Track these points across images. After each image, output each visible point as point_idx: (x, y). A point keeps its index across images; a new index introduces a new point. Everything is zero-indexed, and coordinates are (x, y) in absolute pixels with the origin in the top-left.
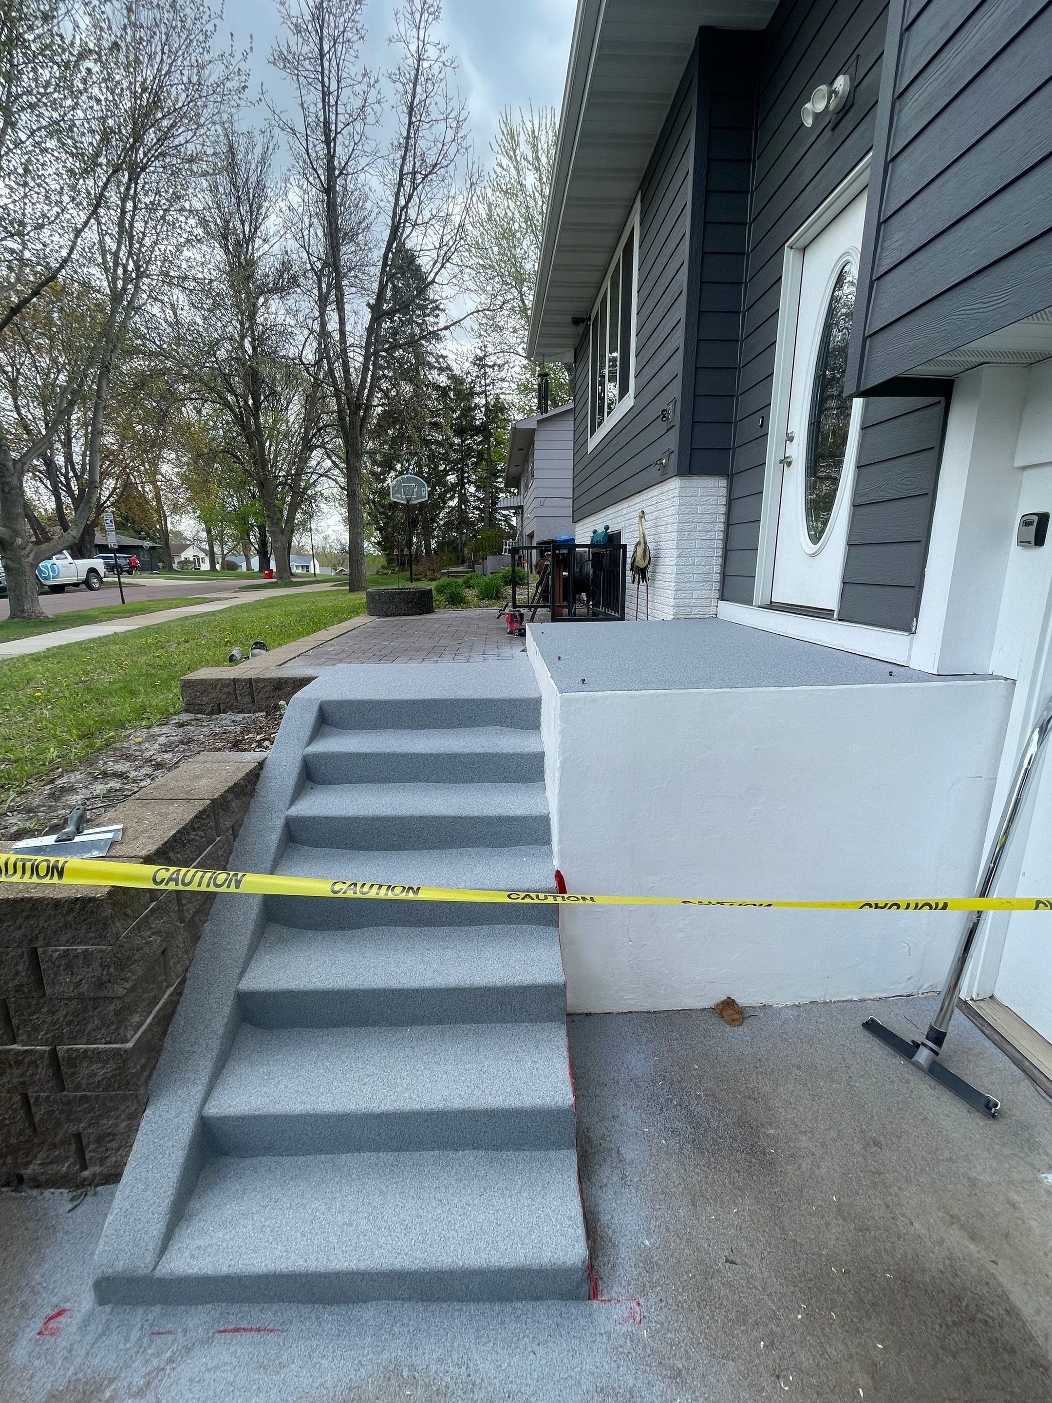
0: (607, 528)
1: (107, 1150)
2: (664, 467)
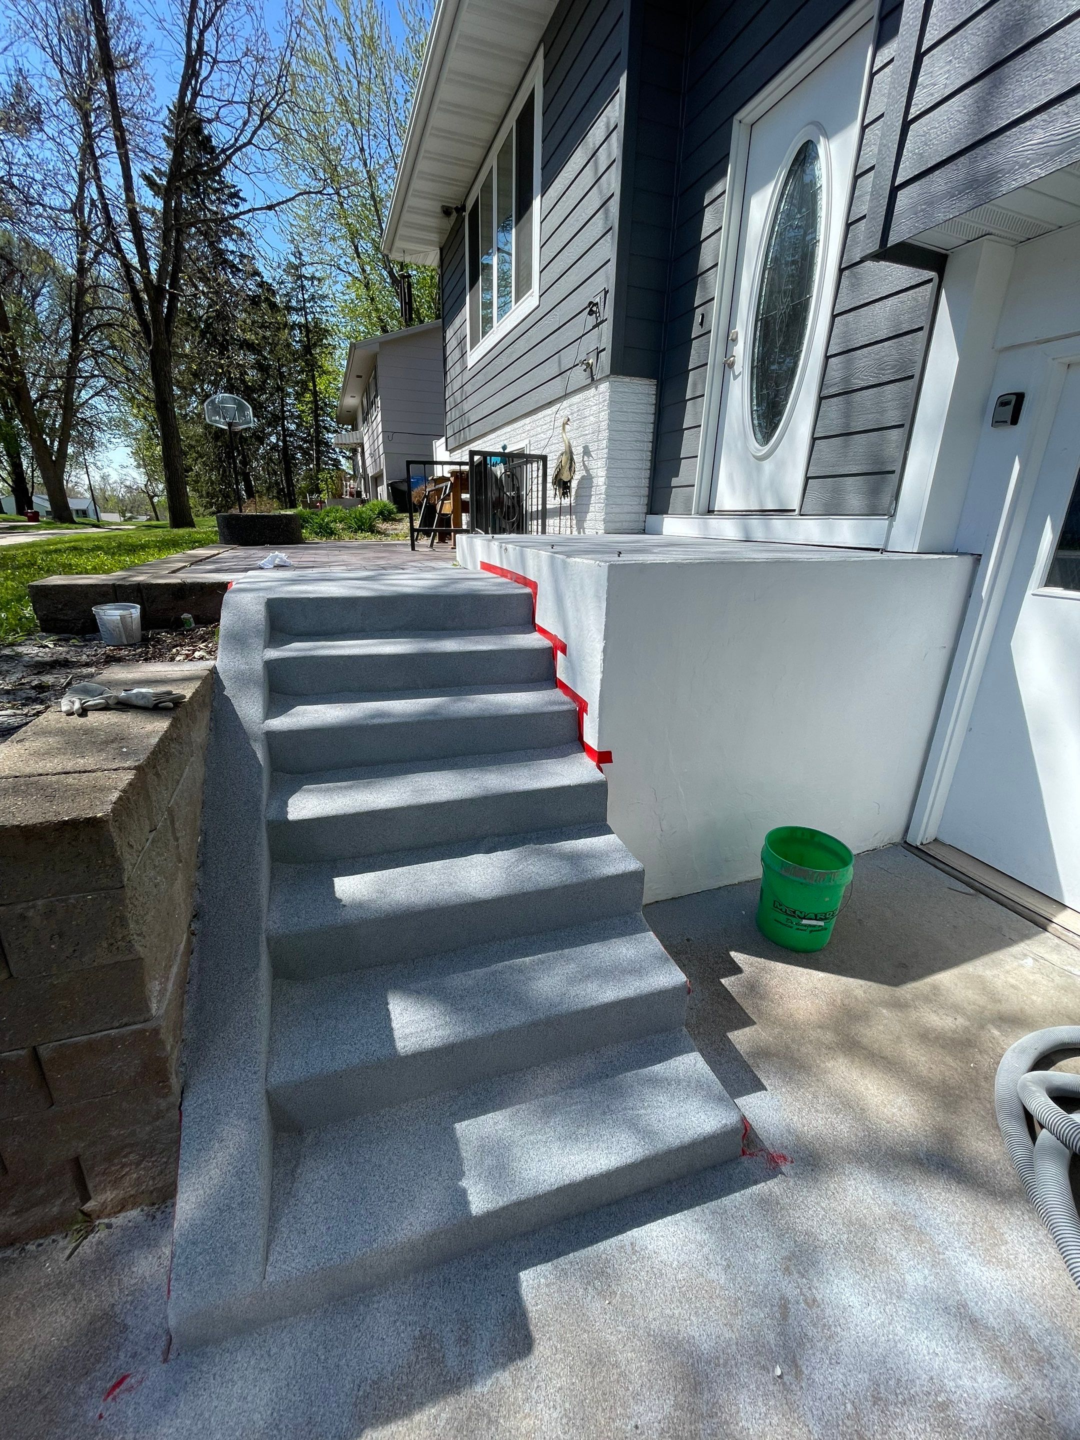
0: (504, 448)
1: (124, 1166)
2: (591, 368)
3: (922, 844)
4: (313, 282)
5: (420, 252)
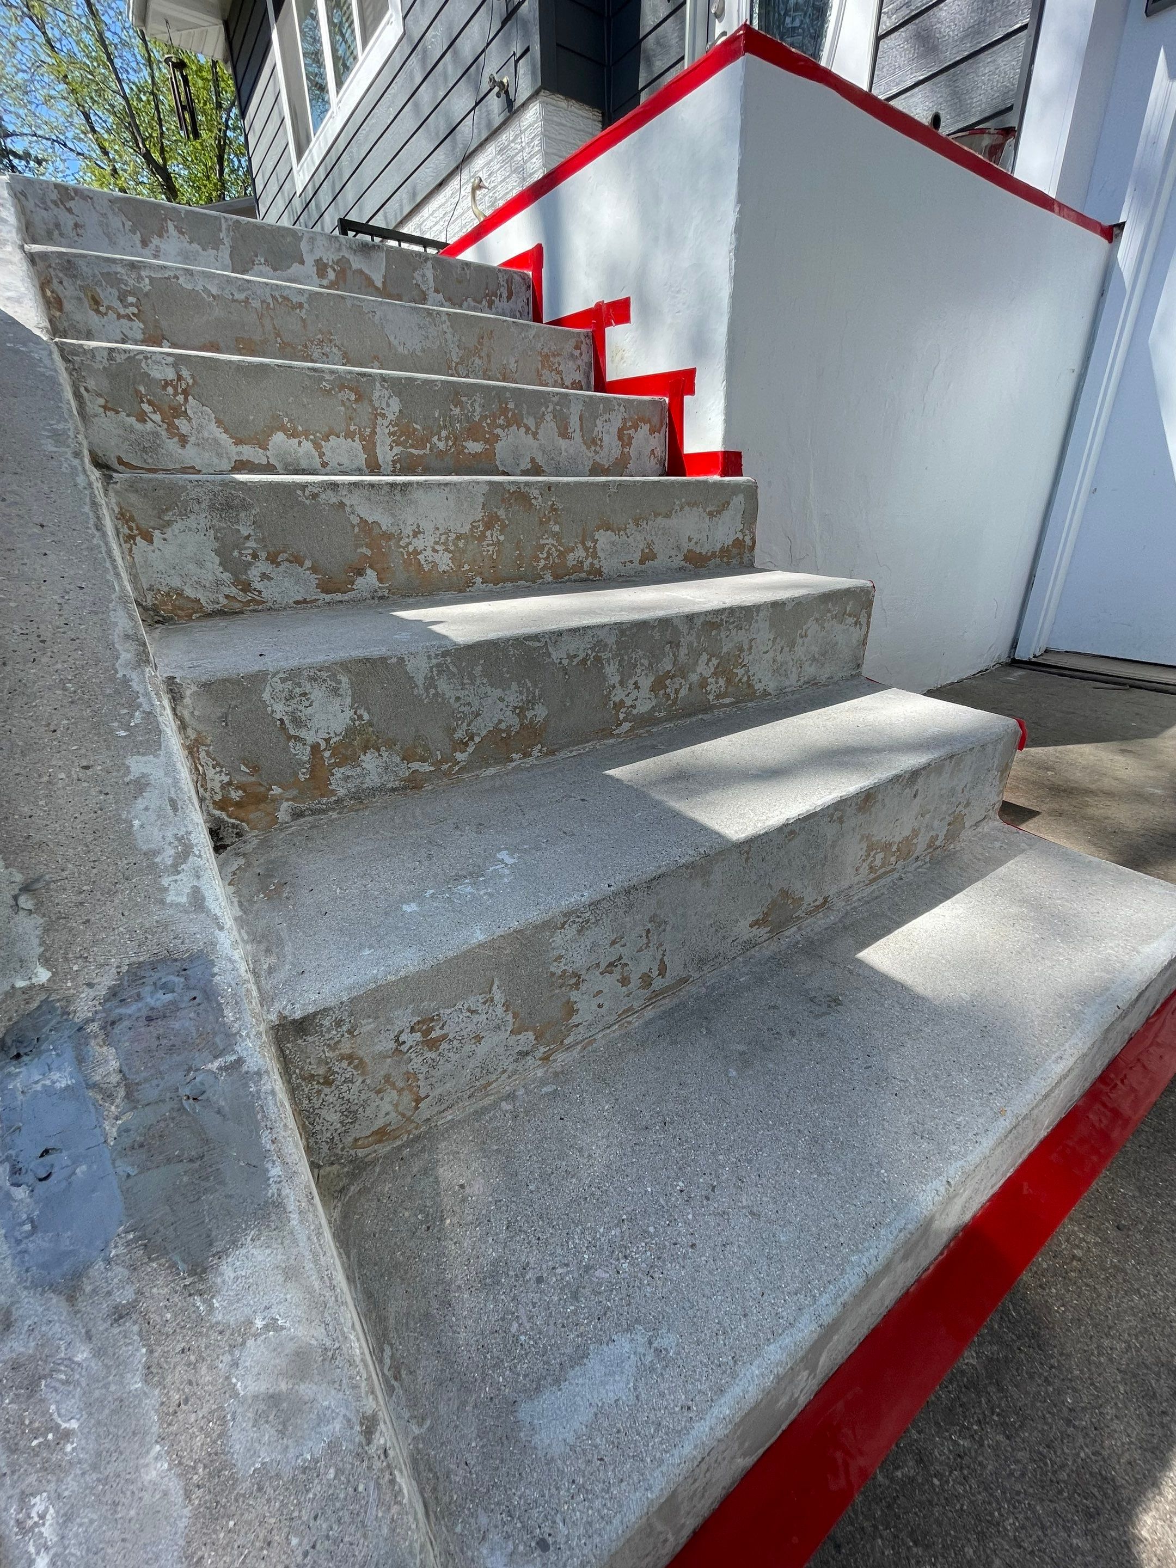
2: (507, 93)
3: (1035, 657)
4: (28, 162)
5: (197, 26)
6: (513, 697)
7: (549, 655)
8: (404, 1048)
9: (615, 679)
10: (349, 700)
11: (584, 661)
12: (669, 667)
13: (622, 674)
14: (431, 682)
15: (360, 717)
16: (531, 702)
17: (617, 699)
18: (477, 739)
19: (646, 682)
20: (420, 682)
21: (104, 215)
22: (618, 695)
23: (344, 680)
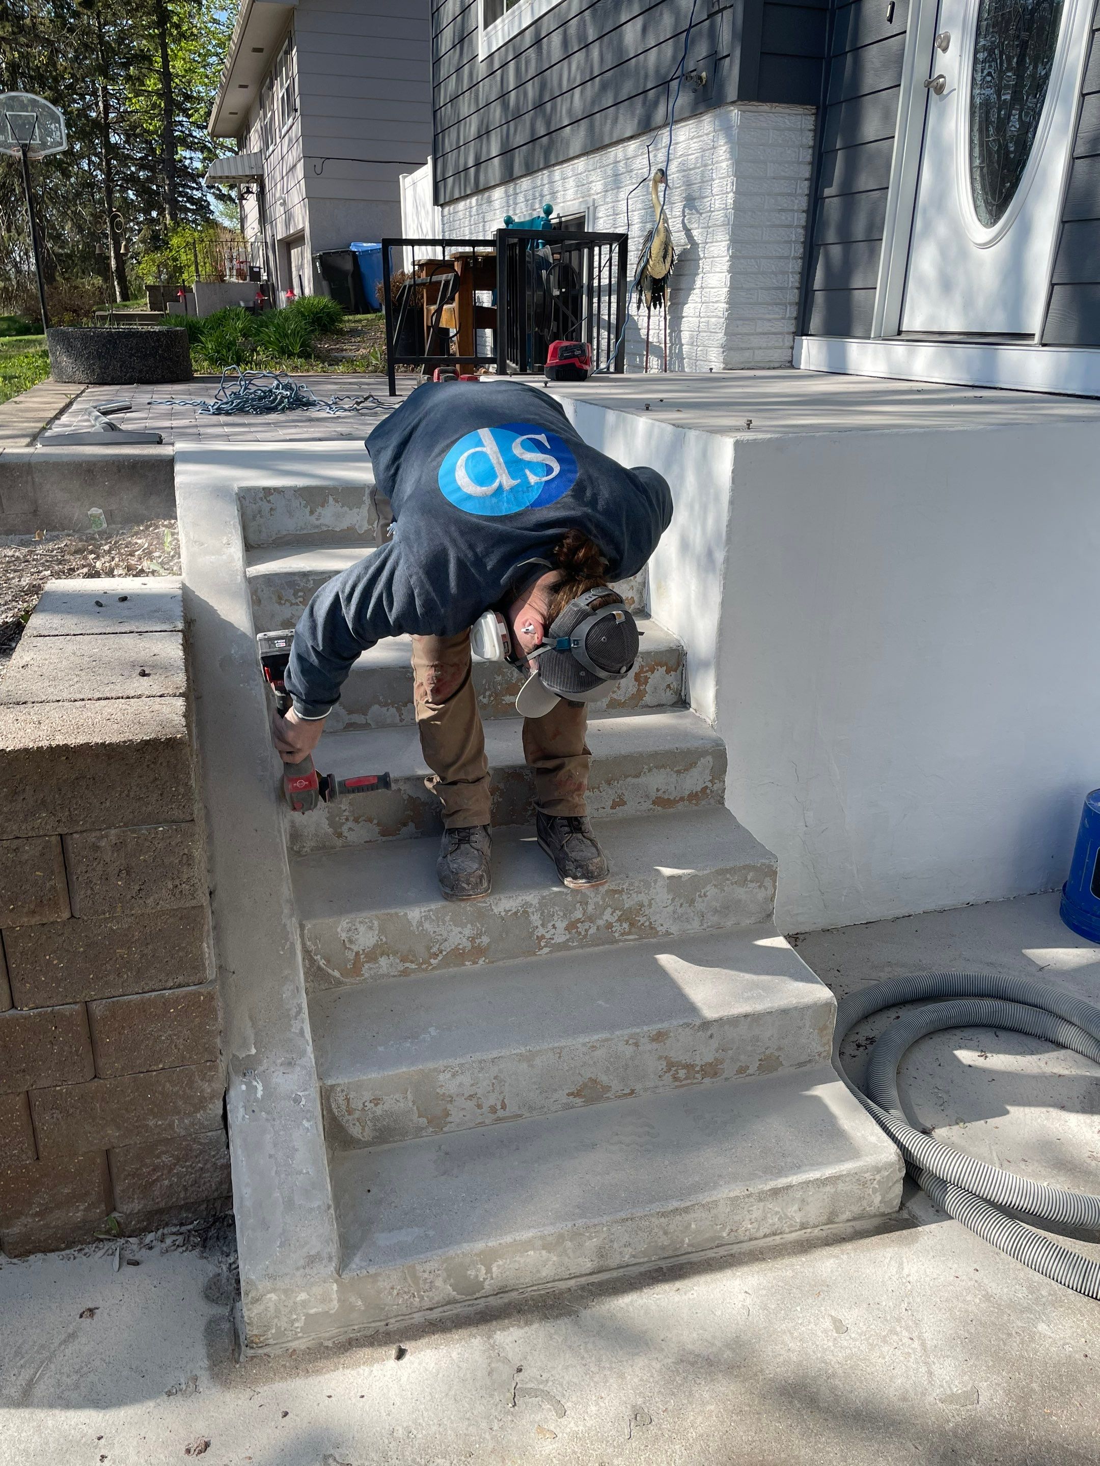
0: (545, 212)
2: (704, 87)
6: (468, 931)
7: (492, 910)
8: (366, 1109)
9: (540, 922)
10: (377, 932)
11: (516, 913)
12: (580, 916)
13: (543, 920)
14: (420, 924)
15: (381, 940)
16: (480, 935)
17: (539, 935)
18: (444, 953)
19: (561, 925)
20: (414, 924)
21: (289, 500)
22: (541, 931)
23: (376, 923)
